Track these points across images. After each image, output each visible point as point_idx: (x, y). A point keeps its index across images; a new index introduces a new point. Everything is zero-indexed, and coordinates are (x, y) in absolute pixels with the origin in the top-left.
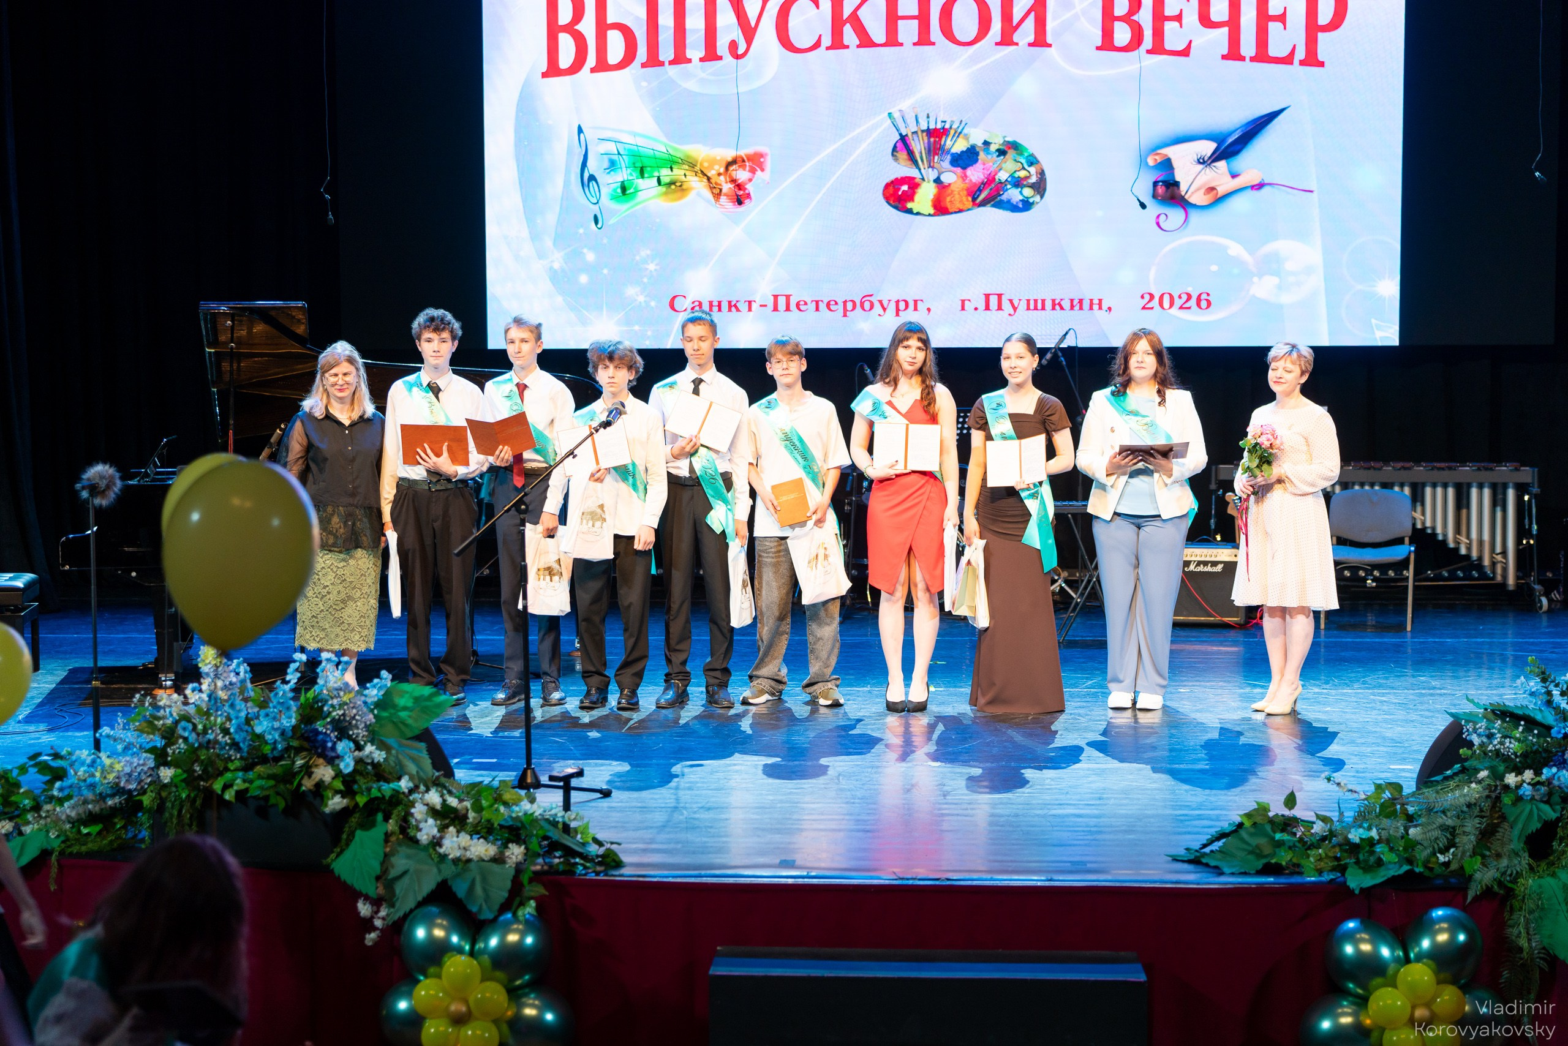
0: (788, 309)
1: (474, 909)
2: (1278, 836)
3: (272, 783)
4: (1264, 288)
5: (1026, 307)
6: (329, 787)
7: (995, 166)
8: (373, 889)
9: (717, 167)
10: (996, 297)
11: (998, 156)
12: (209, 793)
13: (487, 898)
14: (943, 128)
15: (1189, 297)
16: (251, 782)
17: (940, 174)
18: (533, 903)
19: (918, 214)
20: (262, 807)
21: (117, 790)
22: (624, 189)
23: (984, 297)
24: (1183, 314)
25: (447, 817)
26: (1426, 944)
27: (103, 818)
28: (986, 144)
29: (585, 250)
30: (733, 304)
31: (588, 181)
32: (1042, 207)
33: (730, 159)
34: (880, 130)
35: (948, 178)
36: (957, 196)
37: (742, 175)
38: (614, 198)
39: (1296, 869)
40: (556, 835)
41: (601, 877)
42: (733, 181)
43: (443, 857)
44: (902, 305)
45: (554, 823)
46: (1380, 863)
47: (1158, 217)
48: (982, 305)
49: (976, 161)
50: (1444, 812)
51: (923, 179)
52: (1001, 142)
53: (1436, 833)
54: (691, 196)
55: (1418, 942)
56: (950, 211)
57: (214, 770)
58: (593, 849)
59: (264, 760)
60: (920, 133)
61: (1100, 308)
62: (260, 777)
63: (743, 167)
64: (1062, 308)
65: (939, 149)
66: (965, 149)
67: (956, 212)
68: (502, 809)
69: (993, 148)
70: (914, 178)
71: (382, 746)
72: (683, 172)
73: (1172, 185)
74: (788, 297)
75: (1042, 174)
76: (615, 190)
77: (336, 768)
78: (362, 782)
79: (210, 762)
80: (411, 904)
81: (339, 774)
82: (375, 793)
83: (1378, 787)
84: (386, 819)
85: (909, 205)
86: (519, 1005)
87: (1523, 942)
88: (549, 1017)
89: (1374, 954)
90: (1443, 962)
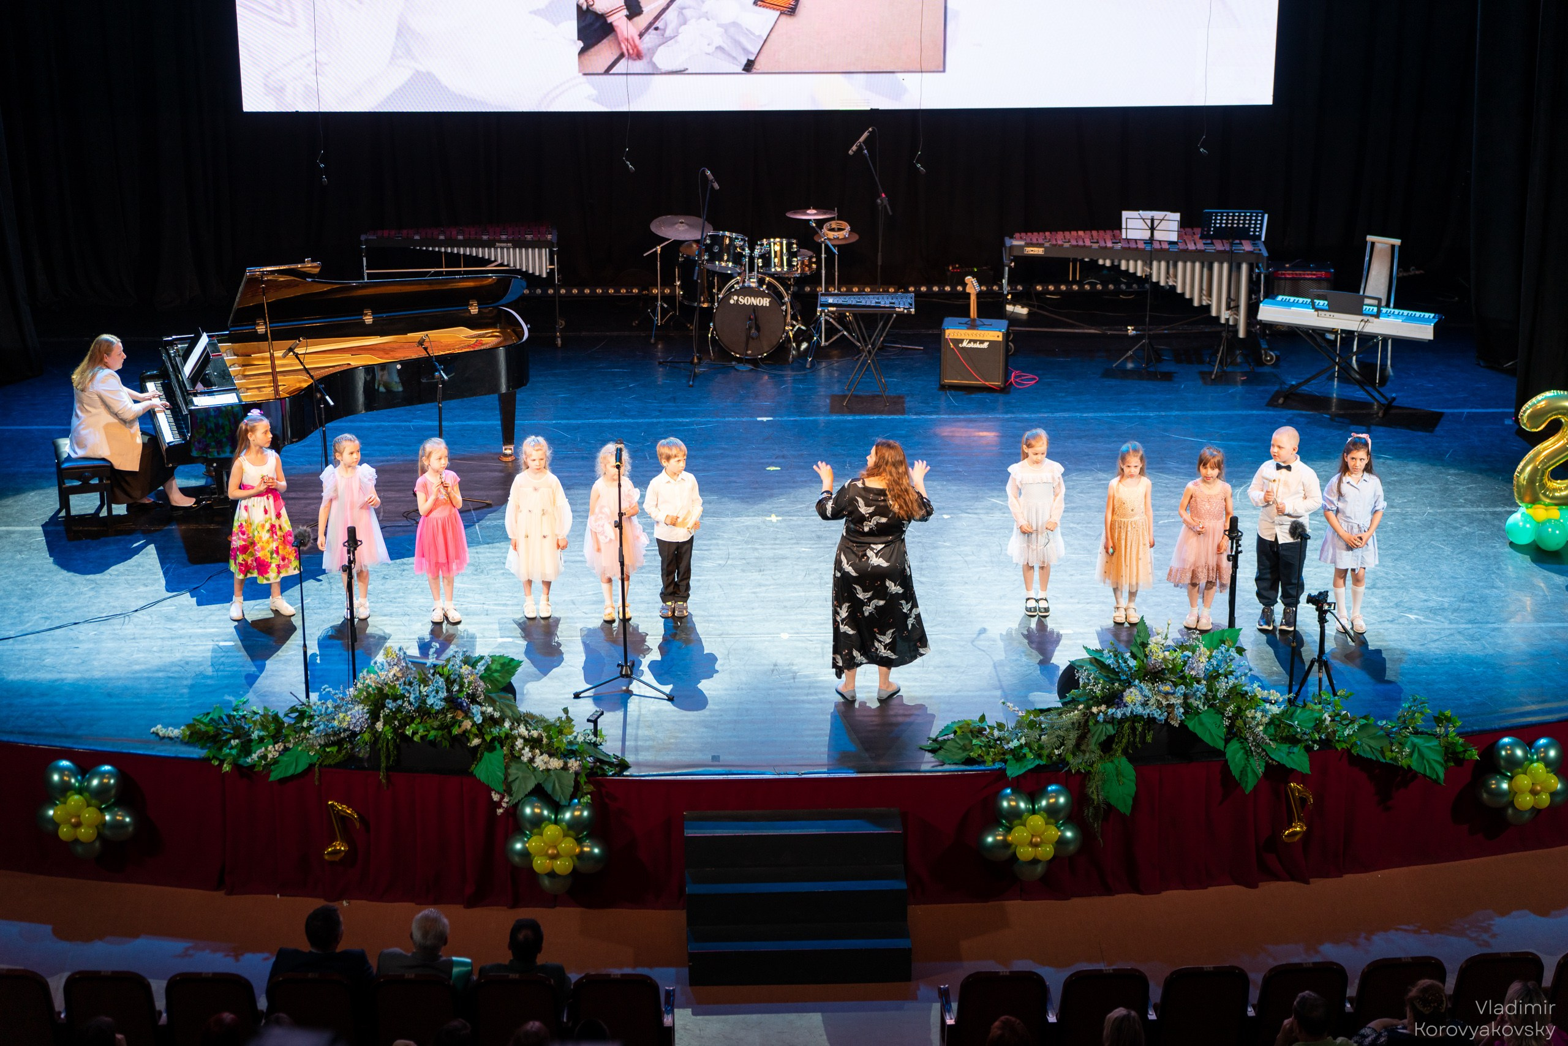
1: (558, 800)
2: (974, 740)
3: (439, 731)
6: (470, 731)
8: (500, 787)
12: (404, 737)
13: (563, 792)
16: (428, 731)
18: (589, 796)
21: (347, 730)
25: (534, 743)
26: (1044, 803)
27: (339, 743)
39: (982, 761)
40: (593, 752)
41: (621, 778)
43: (536, 769)
45: (591, 744)
46: (1025, 760)
50: (1059, 728)
55: (1040, 803)
57: (406, 723)
58: (612, 759)
59: (430, 716)
62: (432, 727)
68: (563, 738)
71: (494, 704)
77: (472, 720)
78: (487, 728)
79: (402, 717)
80: (521, 795)
81: (474, 724)
82: (494, 735)
84: (502, 748)
86: (582, 847)
87: (1095, 797)
88: (596, 851)
89: (1017, 807)
90: (1052, 812)
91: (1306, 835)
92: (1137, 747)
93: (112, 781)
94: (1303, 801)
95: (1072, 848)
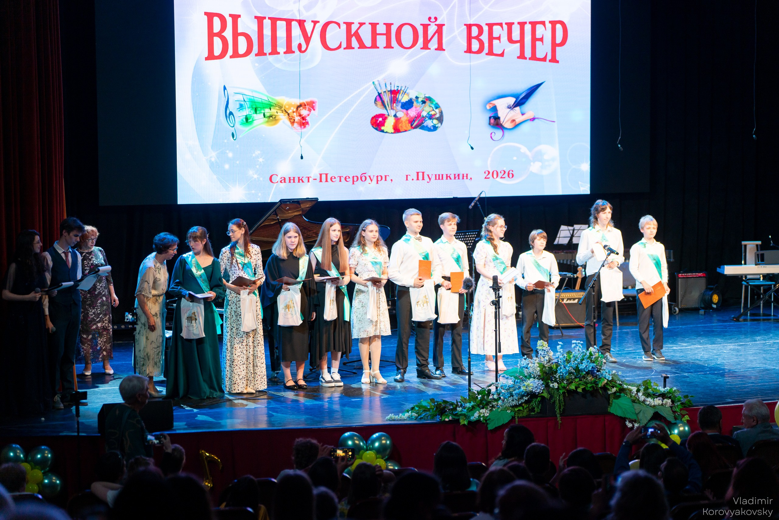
0: (327, 181)
4: (535, 168)
5: (435, 178)
7: (421, 109)
9: (292, 108)
10: (422, 173)
11: (422, 104)
14: (398, 90)
15: (505, 172)
17: (396, 112)
19: (386, 132)
22: (247, 119)
23: (416, 173)
24: (502, 181)
28: (417, 98)
29: (227, 151)
30: (300, 178)
31: (229, 115)
32: (442, 129)
33: (299, 104)
34: (369, 90)
35: (400, 114)
36: (404, 123)
37: (304, 112)
38: (242, 124)
42: (300, 115)
44: (379, 178)
47: (491, 134)
48: (415, 178)
49: (412, 106)
51: (389, 115)
52: (423, 97)
54: (280, 123)
56: (401, 131)
60: (387, 92)
61: (467, 178)
63: (305, 108)
64: (450, 179)
65: (396, 100)
66: (407, 100)
67: (403, 132)
69: (420, 100)
70: (384, 115)
72: (275, 111)
73: (497, 118)
74: (327, 175)
75: (441, 113)
76: (242, 120)
85: (383, 128)
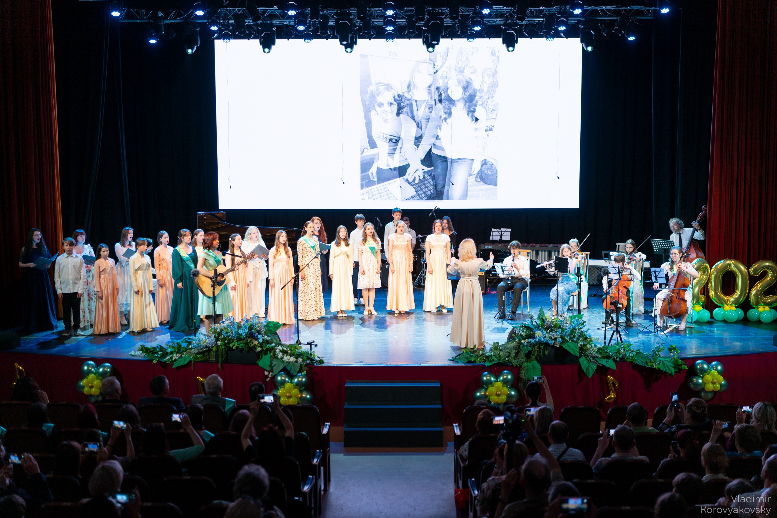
1: (291, 373)
2: (471, 354)
3: (244, 345)
6: (257, 346)
8: (269, 369)
12: (229, 347)
13: (295, 370)
16: (239, 345)
18: (305, 371)
20: (242, 350)
21: (206, 347)
25: (284, 352)
26: (501, 378)
27: (203, 353)
39: (475, 362)
40: (309, 356)
41: (320, 365)
43: (284, 361)
45: (308, 353)
46: (493, 360)
50: (508, 348)
53: (506, 353)
55: (500, 378)
57: (230, 341)
58: (317, 359)
59: (241, 339)
62: (241, 343)
68: (297, 350)
71: (268, 336)
77: (258, 341)
78: (264, 344)
79: (229, 340)
80: (277, 372)
81: (259, 343)
82: (267, 347)
83: (494, 343)
84: (270, 353)
86: (302, 394)
87: (524, 377)
88: (308, 396)
89: (490, 380)
90: (505, 382)
91: (616, 399)
92: (541, 357)
93: (109, 370)
94: (614, 384)
95: (514, 399)
